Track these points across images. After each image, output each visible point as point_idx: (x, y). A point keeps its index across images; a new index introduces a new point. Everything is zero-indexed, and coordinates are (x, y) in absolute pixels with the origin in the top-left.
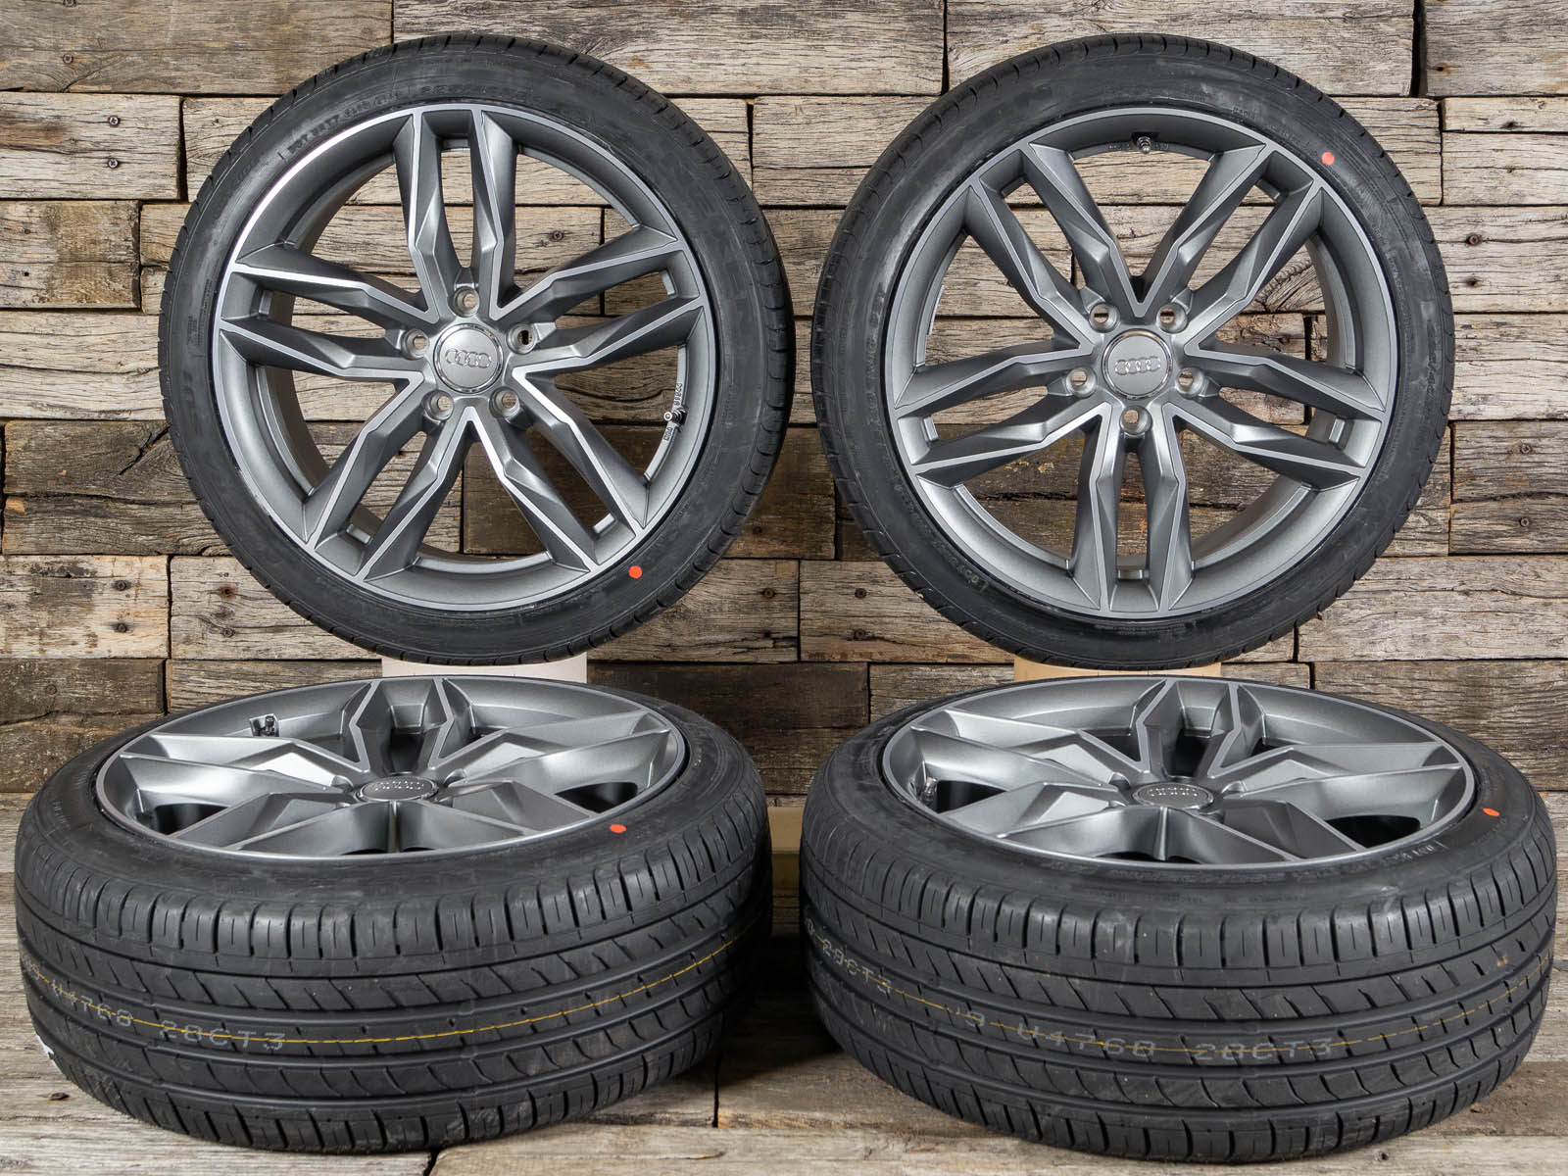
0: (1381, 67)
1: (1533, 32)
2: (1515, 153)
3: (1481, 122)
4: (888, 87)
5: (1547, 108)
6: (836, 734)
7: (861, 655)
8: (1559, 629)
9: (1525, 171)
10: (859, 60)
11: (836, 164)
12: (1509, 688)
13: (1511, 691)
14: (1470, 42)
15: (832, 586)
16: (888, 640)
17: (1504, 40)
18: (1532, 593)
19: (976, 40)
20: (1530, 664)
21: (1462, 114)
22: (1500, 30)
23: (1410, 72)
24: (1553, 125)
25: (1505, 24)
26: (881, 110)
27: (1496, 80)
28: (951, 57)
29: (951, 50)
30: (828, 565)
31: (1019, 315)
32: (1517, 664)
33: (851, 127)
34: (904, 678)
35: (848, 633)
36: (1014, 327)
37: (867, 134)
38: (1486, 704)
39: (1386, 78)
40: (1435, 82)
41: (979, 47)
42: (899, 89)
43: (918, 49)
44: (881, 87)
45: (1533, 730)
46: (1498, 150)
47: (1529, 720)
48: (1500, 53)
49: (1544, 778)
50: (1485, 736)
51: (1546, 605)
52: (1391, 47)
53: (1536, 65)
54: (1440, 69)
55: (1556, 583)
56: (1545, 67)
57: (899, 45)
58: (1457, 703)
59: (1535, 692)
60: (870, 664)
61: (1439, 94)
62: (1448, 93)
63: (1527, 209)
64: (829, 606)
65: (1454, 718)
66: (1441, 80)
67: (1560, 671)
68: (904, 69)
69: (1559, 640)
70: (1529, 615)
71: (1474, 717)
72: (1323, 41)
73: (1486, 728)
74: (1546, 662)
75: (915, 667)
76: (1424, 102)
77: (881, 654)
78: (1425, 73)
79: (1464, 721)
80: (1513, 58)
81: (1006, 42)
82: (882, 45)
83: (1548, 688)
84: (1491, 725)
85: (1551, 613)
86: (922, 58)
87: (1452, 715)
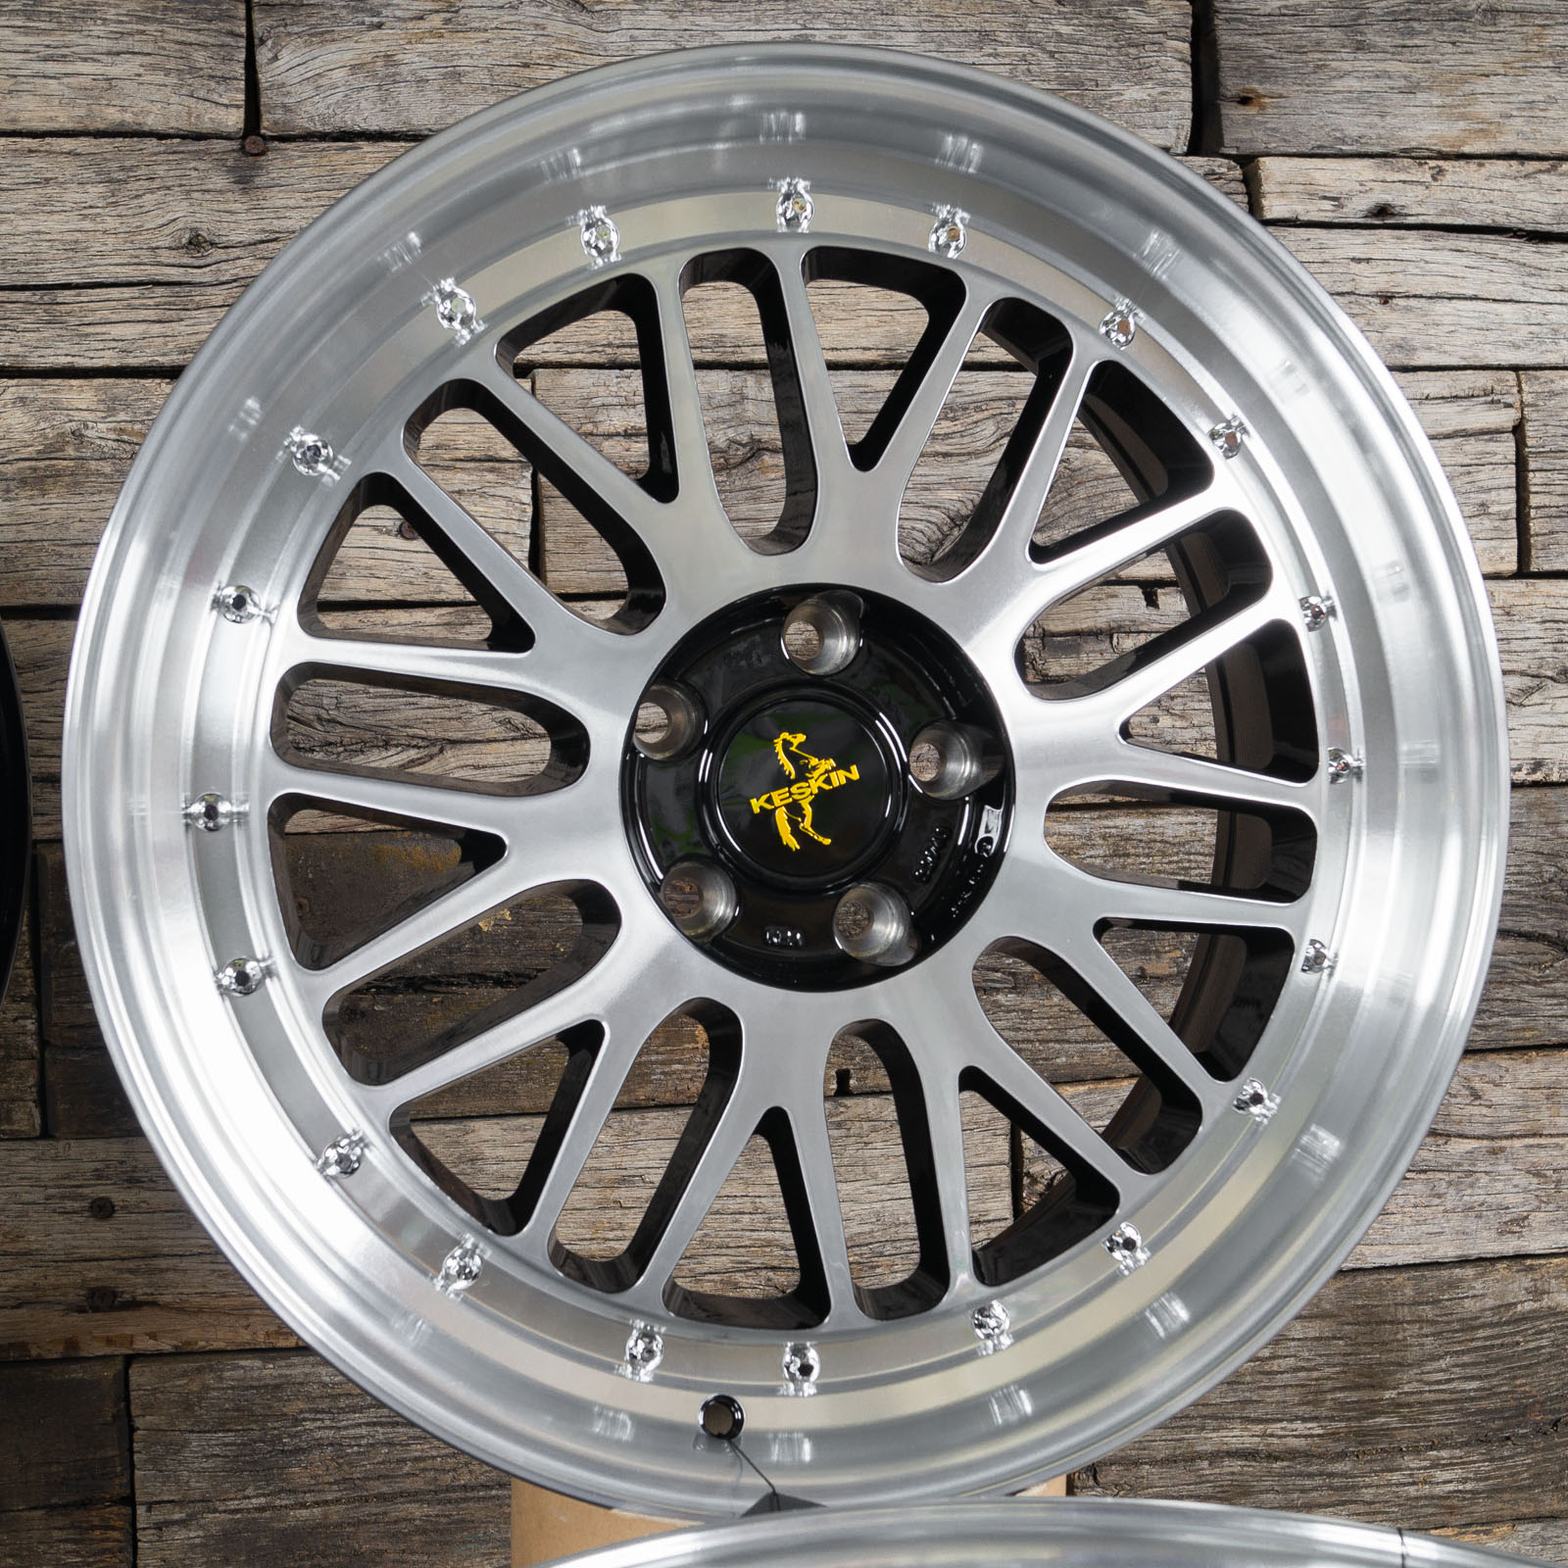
0: (1133, 93)
1: (1412, 33)
2: (1393, 266)
3: (1327, 205)
4: (128, 117)
5: (1449, 178)
6: (60, 1521)
7: (109, 1341)
8: (1519, 1198)
9: (1412, 302)
10: (63, 59)
11: (20, 280)
12: (1432, 1323)
13: (1439, 1328)
14: (1299, 50)
15: (37, 1195)
16: (167, 1307)
17: (1360, 47)
18: (1468, 1129)
19: (313, 20)
20: (1470, 1271)
21: (1292, 188)
22: (1351, 26)
23: (1188, 106)
24: (1461, 212)
25: (1360, 16)
26: (115, 165)
27: (1353, 125)
28: (263, 55)
29: (262, 42)
30: (27, 1152)
31: (425, 597)
32: (1445, 1273)
33: (49, 201)
34: (206, 1388)
35: (74, 1296)
36: (416, 624)
37: (85, 216)
38: (1393, 1357)
39: (1145, 117)
40: (1239, 127)
41: (320, 36)
42: (152, 122)
43: (192, 37)
44: (112, 116)
45: (1484, 1404)
46: (1359, 260)
47: (1475, 1384)
48: (1353, 73)
49: (1506, 1496)
50: (1393, 1421)
51: (1493, 1152)
52: (1149, 56)
53: (1421, 97)
54: (1245, 101)
55: (1511, 1107)
56: (1438, 101)
57: (151, 28)
58: (1341, 1359)
59: (1483, 1326)
60: (129, 1360)
61: (1246, 149)
62: (1261, 147)
63: (1421, 375)
64: (34, 1239)
65: (1334, 1390)
66: (1247, 123)
67: (1526, 1281)
68: (160, 78)
69: (1521, 1220)
70: (1464, 1173)
71: (1373, 1387)
72: (1021, 39)
73: (1396, 1405)
74: (1499, 1266)
75: (229, 1362)
76: (1220, 165)
77: (153, 1336)
78: (1217, 108)
79: (1354, 1396)
80: (1383, 83)
81: (379, 26)
82: (113, 27)
83: (1507, 1318)
84: (1404, 1399)
85: (1505, 1168)
86: (200, 57)
87: (1330, 1384)
